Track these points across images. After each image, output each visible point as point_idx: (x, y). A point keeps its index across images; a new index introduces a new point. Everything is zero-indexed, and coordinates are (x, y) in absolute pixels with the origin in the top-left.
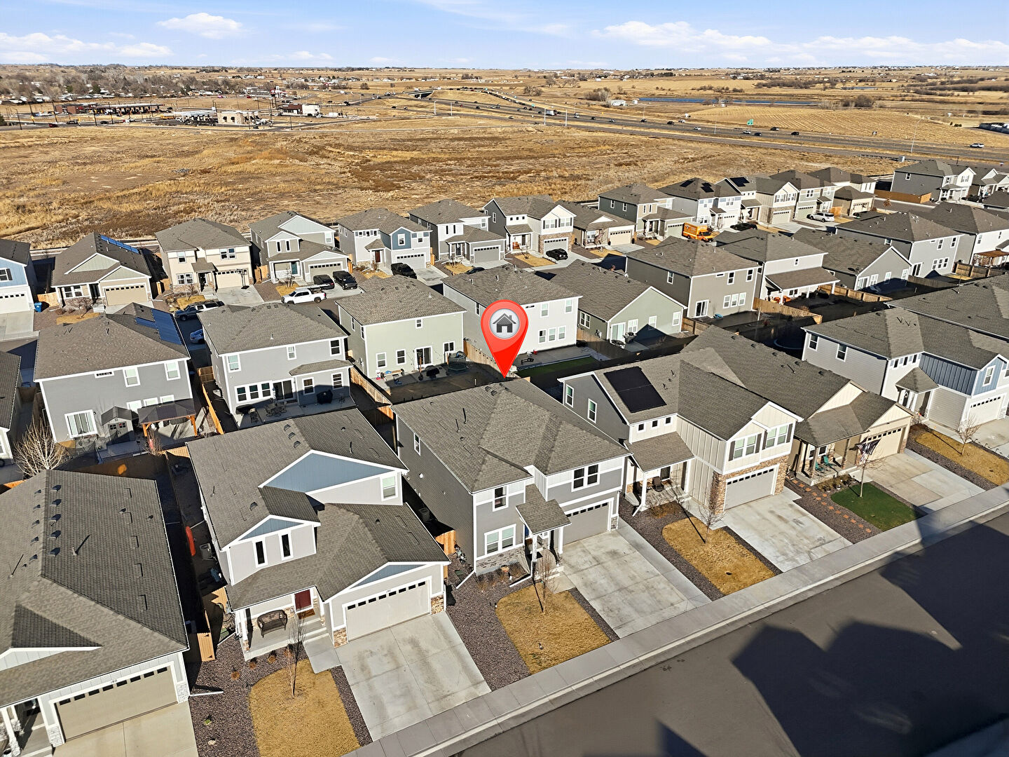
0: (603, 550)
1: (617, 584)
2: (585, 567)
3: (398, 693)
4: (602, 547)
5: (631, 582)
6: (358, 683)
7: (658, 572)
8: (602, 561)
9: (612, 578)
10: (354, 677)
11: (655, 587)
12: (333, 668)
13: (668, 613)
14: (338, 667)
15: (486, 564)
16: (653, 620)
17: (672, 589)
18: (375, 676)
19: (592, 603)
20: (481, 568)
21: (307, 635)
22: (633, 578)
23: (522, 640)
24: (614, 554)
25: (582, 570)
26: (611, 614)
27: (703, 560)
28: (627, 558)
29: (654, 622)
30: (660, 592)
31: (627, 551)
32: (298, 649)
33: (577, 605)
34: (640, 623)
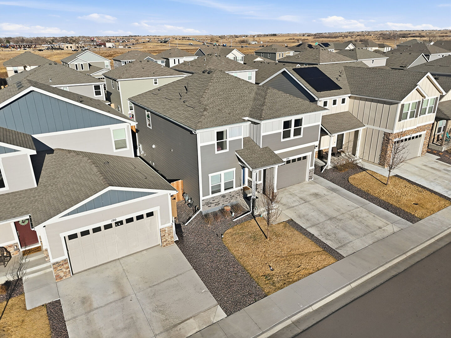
0: (305, 193)
1: (326, 215)
2: (295, 205)
3: (121, 325)
4: (305, 191)
5: (338, 214)
6: (75, 318)
7: (357, 206)
8: (308, 200)
9: (321, 212)
10: (72, 311)
11: (359, 216)
12: (50, 303)
13: (379, 235)
14: (56, 302)
15: (211, 203)
16: (369, 240)
17: (375, 217)
18: (97, 308)
19: (309, 230)
20: (206, 207)
21: (28, 270)
22: (338, 210)
23: (251, 263)
24: (316, 195)
25: (293, 207)
26: (329, 237)
27: (390, 196)
28: (328, 197)
29: (371, 242)
30: (365, 219)
31: (326, 193)
32: (15, 286)
33: (296, 232)
34: (358, 244)
